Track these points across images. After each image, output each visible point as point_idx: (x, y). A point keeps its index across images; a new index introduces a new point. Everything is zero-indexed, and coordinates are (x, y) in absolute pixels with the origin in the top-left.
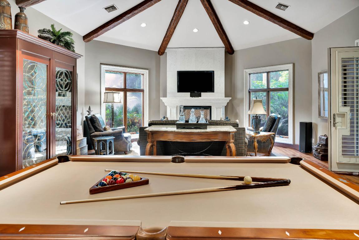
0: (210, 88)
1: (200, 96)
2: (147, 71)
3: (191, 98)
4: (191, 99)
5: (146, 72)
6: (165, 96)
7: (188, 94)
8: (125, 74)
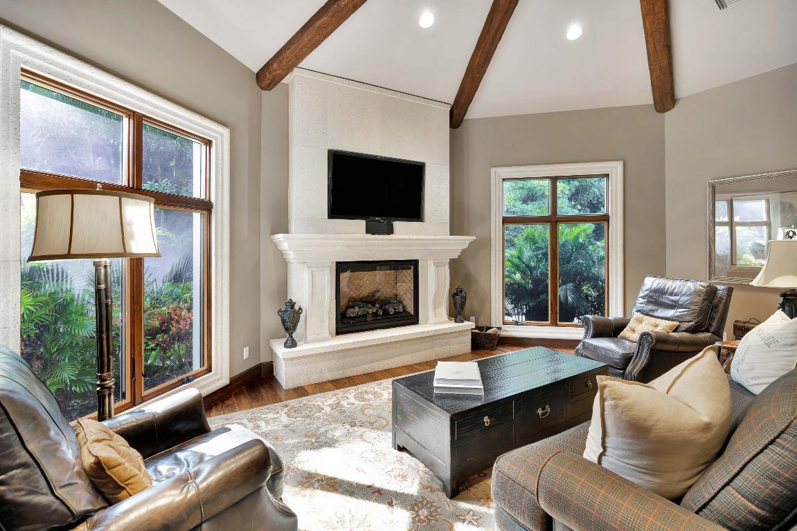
0: (414, 212)
1: (390, 231)
2: (226, 132)
3: (369, 236)
4: (367, 239)
5: (222, 135)
6: (282, 226)
7: (361, 224)
8: (139, 120)
